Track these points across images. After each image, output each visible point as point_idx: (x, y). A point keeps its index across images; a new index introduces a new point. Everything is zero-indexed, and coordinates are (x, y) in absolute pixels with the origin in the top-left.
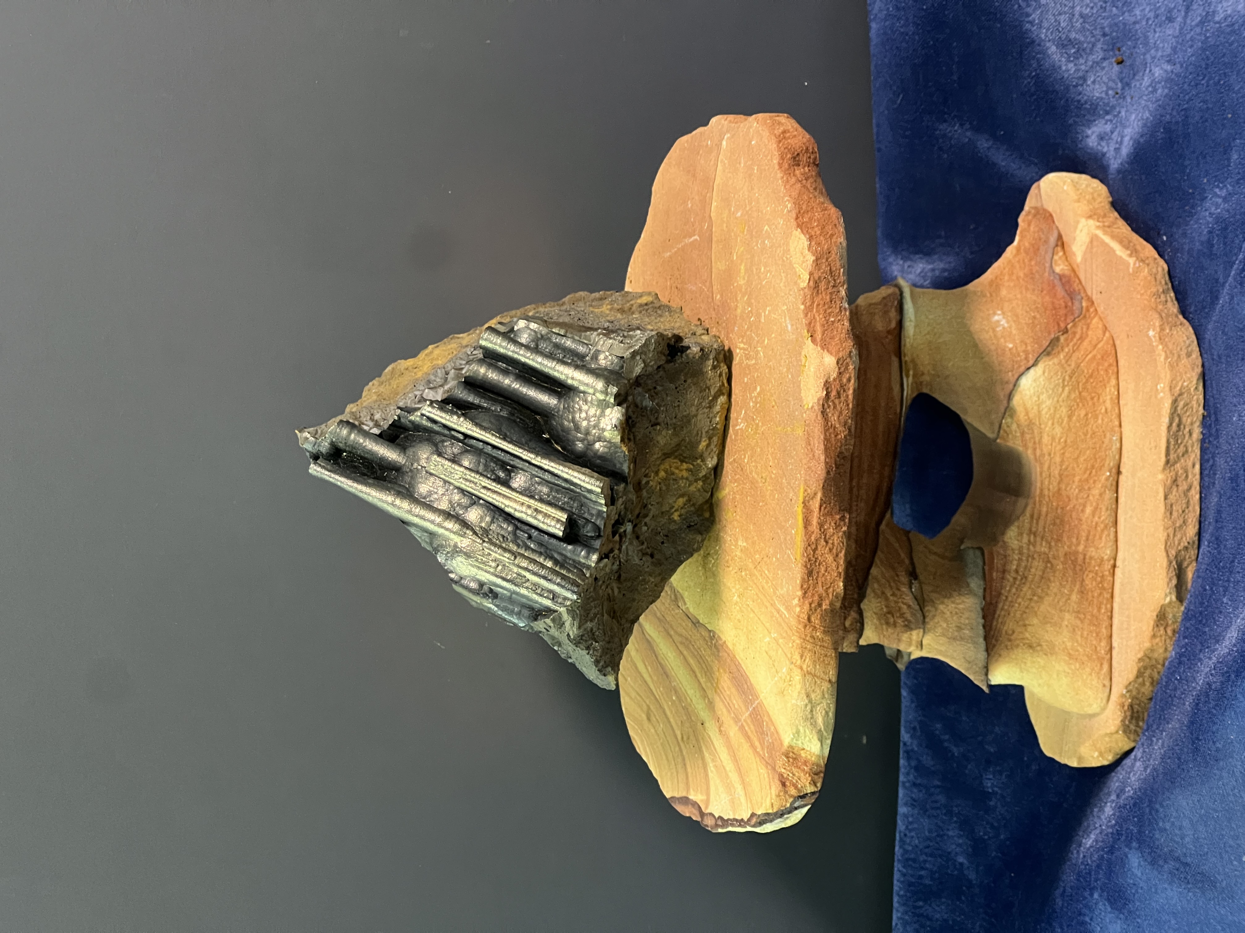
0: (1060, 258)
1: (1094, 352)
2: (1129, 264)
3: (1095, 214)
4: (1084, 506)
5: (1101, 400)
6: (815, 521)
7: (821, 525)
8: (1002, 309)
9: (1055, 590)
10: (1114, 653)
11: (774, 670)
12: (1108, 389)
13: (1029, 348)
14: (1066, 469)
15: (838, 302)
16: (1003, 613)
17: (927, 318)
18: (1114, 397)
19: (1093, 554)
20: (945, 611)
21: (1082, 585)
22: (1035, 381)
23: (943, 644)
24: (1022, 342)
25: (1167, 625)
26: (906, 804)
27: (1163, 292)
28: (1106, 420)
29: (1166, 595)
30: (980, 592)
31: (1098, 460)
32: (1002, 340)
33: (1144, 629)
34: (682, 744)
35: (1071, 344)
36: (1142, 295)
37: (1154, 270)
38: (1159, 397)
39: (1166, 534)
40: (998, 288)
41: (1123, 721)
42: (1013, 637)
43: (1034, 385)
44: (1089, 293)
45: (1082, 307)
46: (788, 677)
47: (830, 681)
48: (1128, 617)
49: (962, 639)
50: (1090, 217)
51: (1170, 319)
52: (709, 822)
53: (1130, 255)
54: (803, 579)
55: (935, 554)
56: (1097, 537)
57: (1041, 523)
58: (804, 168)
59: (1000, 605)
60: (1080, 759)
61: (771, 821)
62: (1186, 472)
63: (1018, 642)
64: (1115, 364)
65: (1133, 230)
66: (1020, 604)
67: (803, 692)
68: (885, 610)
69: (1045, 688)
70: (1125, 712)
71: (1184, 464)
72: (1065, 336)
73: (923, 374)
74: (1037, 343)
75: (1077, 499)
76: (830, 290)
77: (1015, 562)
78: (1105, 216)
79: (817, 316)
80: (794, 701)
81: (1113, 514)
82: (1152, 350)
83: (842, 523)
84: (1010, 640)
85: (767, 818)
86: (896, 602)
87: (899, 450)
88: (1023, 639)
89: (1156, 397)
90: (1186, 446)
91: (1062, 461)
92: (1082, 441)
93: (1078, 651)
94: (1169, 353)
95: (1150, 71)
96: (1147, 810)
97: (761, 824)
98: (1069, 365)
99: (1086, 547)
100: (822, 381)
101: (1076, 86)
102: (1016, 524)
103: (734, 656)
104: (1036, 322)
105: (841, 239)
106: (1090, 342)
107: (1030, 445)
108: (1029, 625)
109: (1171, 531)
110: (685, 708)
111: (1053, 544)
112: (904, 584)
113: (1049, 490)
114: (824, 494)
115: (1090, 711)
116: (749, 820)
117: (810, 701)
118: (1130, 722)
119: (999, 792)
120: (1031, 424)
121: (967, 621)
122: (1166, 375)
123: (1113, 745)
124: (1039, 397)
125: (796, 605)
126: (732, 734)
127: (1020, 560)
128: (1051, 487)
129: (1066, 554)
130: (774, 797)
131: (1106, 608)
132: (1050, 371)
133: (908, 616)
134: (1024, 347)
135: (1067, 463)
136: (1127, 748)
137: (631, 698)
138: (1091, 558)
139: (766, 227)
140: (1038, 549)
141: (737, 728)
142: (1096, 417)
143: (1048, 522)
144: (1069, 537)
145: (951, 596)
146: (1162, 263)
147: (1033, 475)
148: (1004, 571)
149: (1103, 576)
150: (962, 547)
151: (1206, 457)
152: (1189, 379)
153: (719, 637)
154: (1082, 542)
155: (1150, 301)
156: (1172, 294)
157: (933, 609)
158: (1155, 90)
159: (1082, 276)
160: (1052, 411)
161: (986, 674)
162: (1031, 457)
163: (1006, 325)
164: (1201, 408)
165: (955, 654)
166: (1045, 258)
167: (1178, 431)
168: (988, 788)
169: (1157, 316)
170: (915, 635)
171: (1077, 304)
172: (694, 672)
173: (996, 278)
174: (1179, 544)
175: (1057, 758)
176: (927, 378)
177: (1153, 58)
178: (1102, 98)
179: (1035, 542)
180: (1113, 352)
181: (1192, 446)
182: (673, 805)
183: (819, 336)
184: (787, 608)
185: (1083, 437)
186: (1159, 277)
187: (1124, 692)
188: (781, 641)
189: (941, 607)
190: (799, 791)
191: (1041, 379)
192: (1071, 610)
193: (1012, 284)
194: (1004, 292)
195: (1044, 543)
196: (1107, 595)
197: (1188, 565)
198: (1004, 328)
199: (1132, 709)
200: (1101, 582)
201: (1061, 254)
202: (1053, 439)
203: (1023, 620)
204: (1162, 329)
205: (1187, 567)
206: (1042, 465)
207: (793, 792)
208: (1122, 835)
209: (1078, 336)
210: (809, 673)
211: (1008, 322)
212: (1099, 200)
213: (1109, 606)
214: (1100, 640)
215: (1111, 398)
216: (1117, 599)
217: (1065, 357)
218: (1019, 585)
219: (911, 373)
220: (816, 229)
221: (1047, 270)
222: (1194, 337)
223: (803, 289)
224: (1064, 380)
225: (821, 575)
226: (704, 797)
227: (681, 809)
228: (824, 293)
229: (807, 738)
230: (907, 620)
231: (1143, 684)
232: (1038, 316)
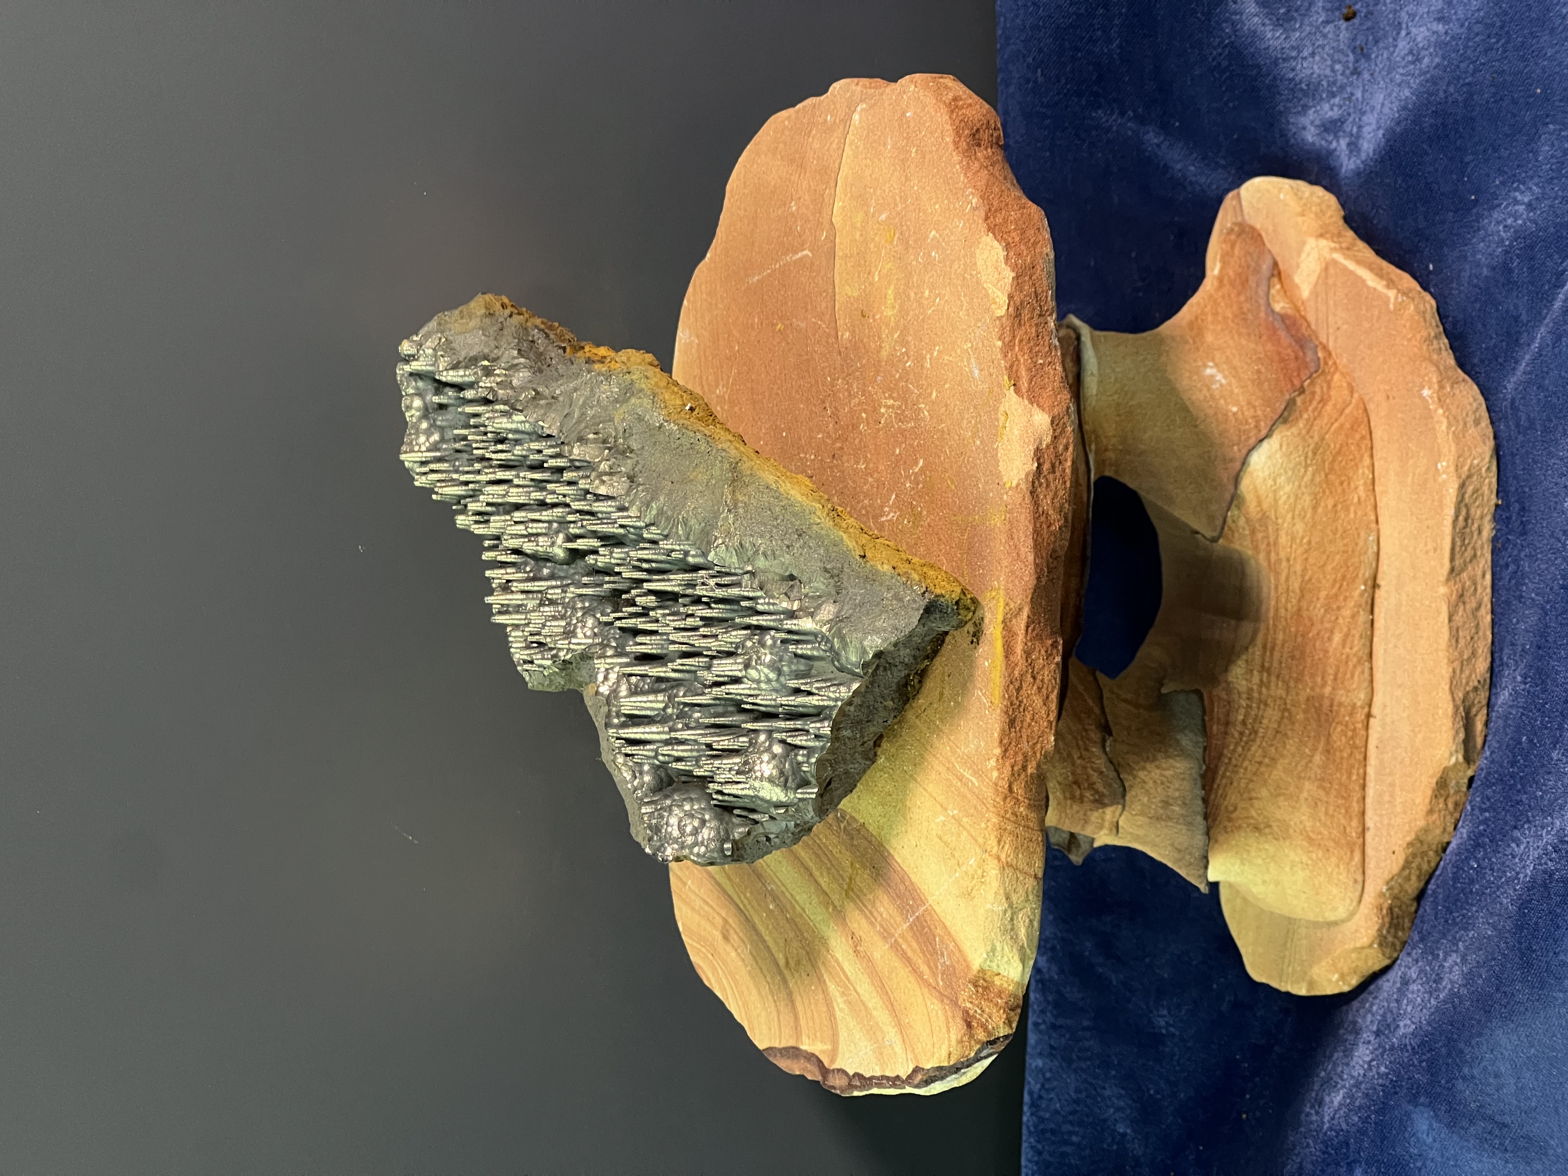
0: (1278, 292)
1: (1342, 419)
2: (1388, 298)
3: (1327, 232)
4: (1332, 632)
5: (1352, 486)
6: (1019, 649)
7: (1028, 654)
8: (1213, 360)
9: (1293, 749)
10: (1369, 836)
11: (953, 861)
12: (1360, 471)
13: (1259, 413)
14: (1310, 580)
15: (1047, 338)
16: (1224, 781)
17: (1114, 371)
18: (1369, 482)
19: (1344, 699)
20: (1147, 779)
21: (1328, 742)
22: (1270, 457)
23: (1140, 826)
24: (1249, 403)
25: (1448, 796)
26: (1040, 1054)
27: (1436, 337)
28: (1359, 513)
29: (1451, 755)
30: (1199, 753)
31: (1351, 569)
32: (1222, 402)
33: (1417, 801)
34: (786, 972)
35: (1310, 409)
36: (1409, 340)
37: (1421, 307)
38: (1440, 480)
39: (1451, 670)
40: (1200, 333)
41: (1380, 930)
42: (1234, 816)
43: (1269, 463)
44: (1324, 341)
45: (1319, 359)
46: (980, 872)
47: (1036, 877)
48: (1392, 785)
49: (1169, 818)
50: (1321, 236)
51: (1450, 374)
52: (837, 1083)
53: (1388, 287)
54: (1003, 730)
55: (1126, 701)
56: (1348, 676)
57: (1277, 655)
58: (986, 149)
59: (1221, 772)
60: (1311, 984)
61: (942, 1078)
62: (1475, 584)
63: (1240, 822)
64: (1368, 437)
65: (1378, 253)
66: (1246, 769)
67: (1002, 891)
68: (1070, 778)
69: (1272, 886)
70: (1383, 918)
71: (1472, 573)
72: (1302, 397)
73: (1106, 450)
74: (1268, 406)
75: (1322, 623)
76: (1035, 320)
77: (1242, 711)
78: (1340, 235)
79: (1020, 357)
80: (989, 906)
81: (1368, 644)
82: (1428, 415)
83: (1055, 651)
84: (1230, 820)
85: (940, 1073)
86: (1084, 768)
87: (1089, 554)
88: (1248, 818)
89: (1435, 480)
90: (1474, 548)
91: (1305, 570)
92: (1331, 542)
93: (1320, 833)
94: (1452, 420)
95: (1408, 34)
96: (1444, 1051)
97: (927, 1082)
98: (1312, 437)
99: (1334, 689)
100: (1032, 448)
101: (1284, 60)
102: (1244, 657)
103: (881, 845)
104: (1263, 378)
105: (1048, 250)
106: (1335, 405)
107: (1263, 547)
108: (1257, 798)
109: (1457, 664)
110: (791, 921)
111: (1292, 684)
112: (1095, 742)
113: (1286, 610)
114: (1032, 608)
115: (1331, 917)
116: (909, 1077)
117: (1011, 906)
118: (1388, 932)
119: (1177, 1033)
120: (1264, 517)
121: (1177, 794)
122: (1449, 449)
123: (1361, 964)
124: (1275, 480)
125: (992, 770)
126: (877, 955)
127: (1249, 707)
128: (1289, 606)
129: (1308, 700)
130: (954, 1043)
131: (1358, 774)
132: (1288, 445)
133: (1100, 787)
134: (1252, 410)
135: (1310, 573)
136: (1377, 967)
137: (693, 909)
138: (1340, 704)
139: (934, 232)
140: (1272, 693)
141: (887, 946)
142: (1347, 509)
143: (1285, 655)
144: (1312, 676)
145: (1155, 759)
146: (1428, 297)
147: (1265, 590)
148: (1227, 723)
149: (1354, 730)
150: (1164, 691)
151: (1502, 562)
152: (1480, 455)
153: (852, 817)
154: (1330, 683)
155: (1421, 349)
156: (1446, 341)
157: (1131, 777)
158: (1418, 60)
159: (1311, 317)
160: (1292, 500)
161: (1206, 867)
162: (1263, 563)
163: (1224, 381)
164: (1494, 496)
165: (1157, 840)
166: (1256, 292)
167: (1465, 528)
168: (1160, 1028)
169: (1433, 369)
170: (1110, 813)
171: (1310, 355)
172: (807, 869)
173: (1197, 318)
174: (1467, 683)
175: (1274, 984)
176: (1111, 455)
177: (1412, 16)
178: (1326, 76)
179: (1269, 682)
180: (1366, 419)
181: (1482, 548)
182: (771, 1059)
183: (1024, 384)
184: (975, 773)
185: (1331, 536)
186: (1428, 316)
187: (1384, 889)
188: (965, 820)
189: (1142, 774)
190: (989, 1034)
191: (1278, 456)
192: (1313, 776)
193: (1219, 327)
194: (1209, 338)
195: (1280, 684)
196: (1360, 757)
197: (1478, 712)
198: (1222, 385)
199: (1392, 914)
200: (1352, 738)
201: (1278, 287)
202: (1293, 539)
203: (1249, 792)
204: (1441, 387)
205: (1476, 715)
206: (1277, 574)
207: (982, 1036)
208: (1401, 1087)
209: (1317, 398)
210: (1009, 865)
211: (1225, 377)
212: (1329, 213)
213: (1361, 771)
214: (1351, 818)
215: (1365, 483)
216: (1372, 760)
217: (1305, 426)
218: (1247, 743)
219: (1093, 447)
220: (1014, 234)
221: (1263, 308)
222: (1481, 399)
223: (1000, 318)
224: (1306, 457)
225: (1025, 724)
226: (828, 1047)
227: (784, 1064)
228: (1028, 324)
229: (1006, 959)
230: (1097, 792)
231: (1408, 879)
232: (1263, 370)
